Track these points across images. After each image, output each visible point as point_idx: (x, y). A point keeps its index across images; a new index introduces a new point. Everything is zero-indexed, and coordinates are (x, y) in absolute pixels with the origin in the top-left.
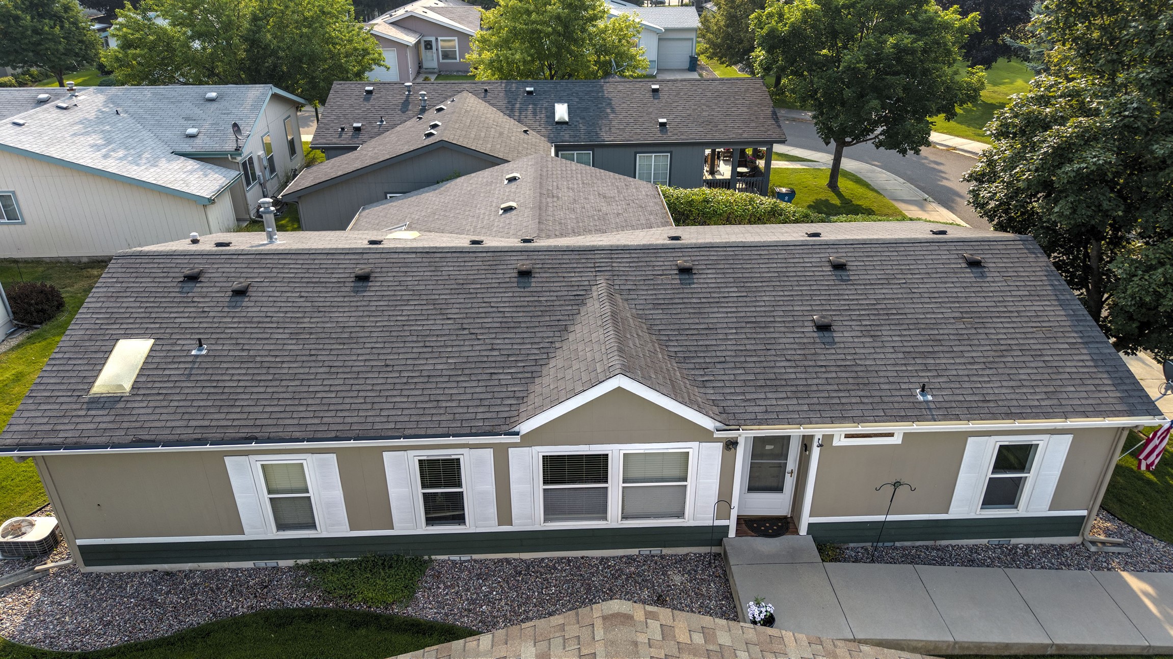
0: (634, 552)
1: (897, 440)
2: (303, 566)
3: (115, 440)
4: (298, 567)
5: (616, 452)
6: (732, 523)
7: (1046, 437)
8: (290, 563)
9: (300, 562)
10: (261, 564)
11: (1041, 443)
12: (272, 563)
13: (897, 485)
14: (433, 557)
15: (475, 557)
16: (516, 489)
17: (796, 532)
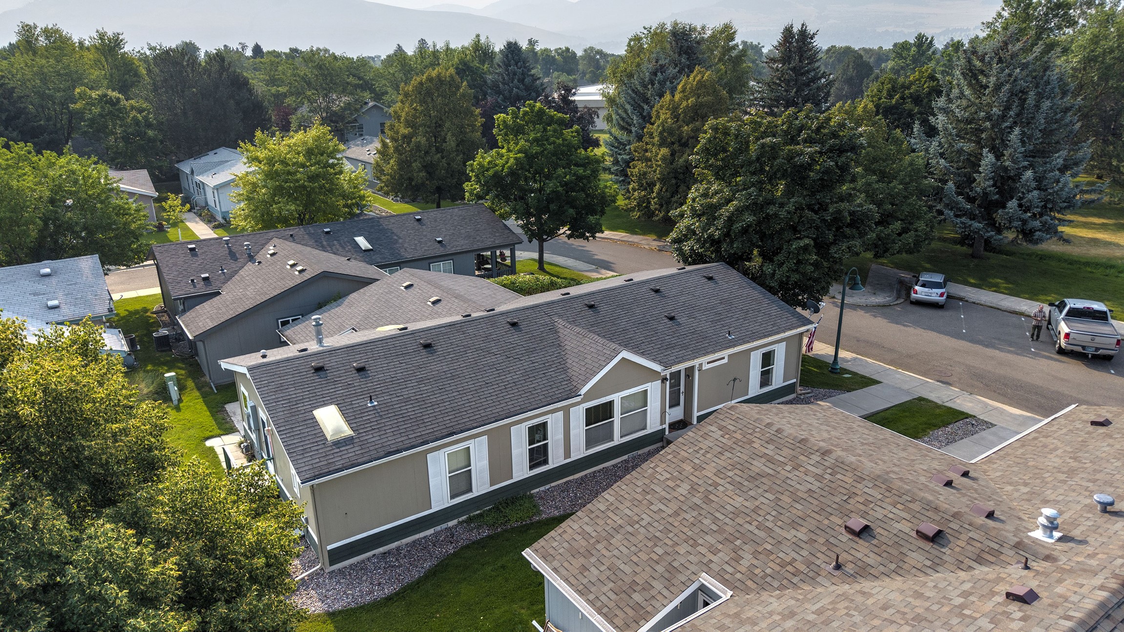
0: (625, 457)
1: (725, 361)
2: (463, 521)
3: (373, 456)
4: (460, 523)
5: (616, 397)
6: (666, 426)
7: (776, 345)
8: (455, 522)
9: (460, 519)
10: (438, 528)
11: (776, 349)
12: (444, 526)
13: (735, 380)
14: (532, 492)
15: (553, 484)
16: (573, 432)
17: (691, 424)
